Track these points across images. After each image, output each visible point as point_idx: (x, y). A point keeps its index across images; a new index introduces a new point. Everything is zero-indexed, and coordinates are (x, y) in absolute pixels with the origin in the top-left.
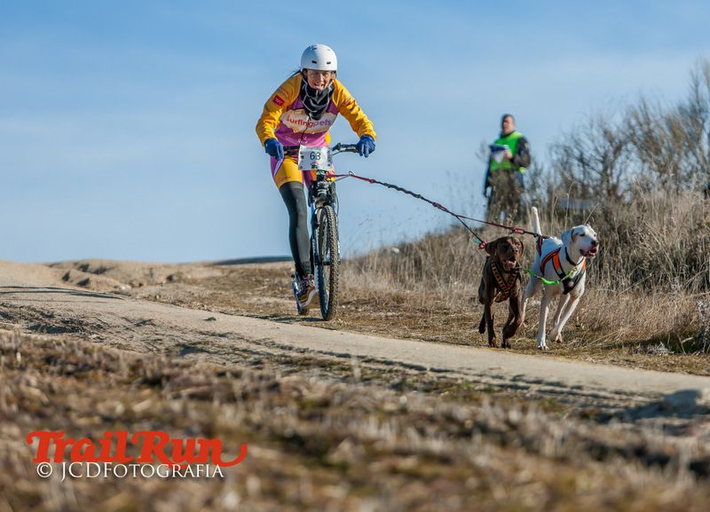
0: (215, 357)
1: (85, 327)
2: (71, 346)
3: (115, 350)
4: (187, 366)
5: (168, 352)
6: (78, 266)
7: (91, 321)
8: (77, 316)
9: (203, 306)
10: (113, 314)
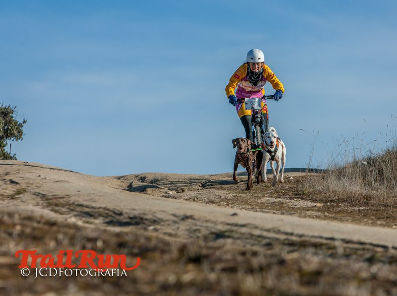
0: (239, 242)
1: (145, 222)
2: (136, 235)
3: (167, 238)
4: (219, 248)
5: (206, 238)
6: (138, 178)
7: (149, 217)
8: (140, 214)
9: (228, 205)
10: (164, 212)
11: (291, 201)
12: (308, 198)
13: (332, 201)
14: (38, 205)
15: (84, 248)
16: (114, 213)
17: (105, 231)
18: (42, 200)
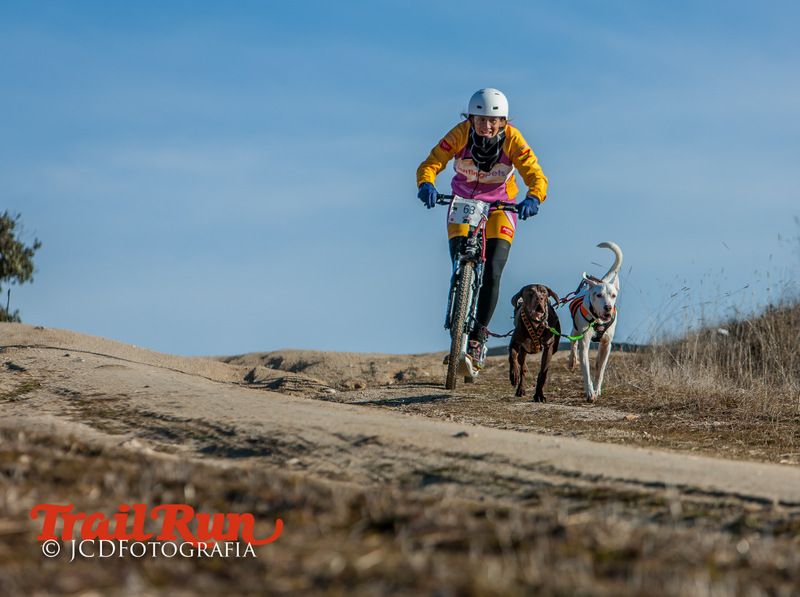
0: (470, 490)
1: (281, 449)
2: (263, 475)
3: (325, 482)
4: (430, 503)
5: (403, 483)
6: (266, 361)
7: (289, 439)
8: (269, 433)
9: (449, 416)
10: (320, 429)
11: (574, 408)
12: (610, 403)
13: (657, 409)
14: (64, 413)
15: (157, 501)
16: (219, 430)
17: (200, 467)
18: (74, 405)
